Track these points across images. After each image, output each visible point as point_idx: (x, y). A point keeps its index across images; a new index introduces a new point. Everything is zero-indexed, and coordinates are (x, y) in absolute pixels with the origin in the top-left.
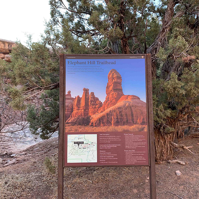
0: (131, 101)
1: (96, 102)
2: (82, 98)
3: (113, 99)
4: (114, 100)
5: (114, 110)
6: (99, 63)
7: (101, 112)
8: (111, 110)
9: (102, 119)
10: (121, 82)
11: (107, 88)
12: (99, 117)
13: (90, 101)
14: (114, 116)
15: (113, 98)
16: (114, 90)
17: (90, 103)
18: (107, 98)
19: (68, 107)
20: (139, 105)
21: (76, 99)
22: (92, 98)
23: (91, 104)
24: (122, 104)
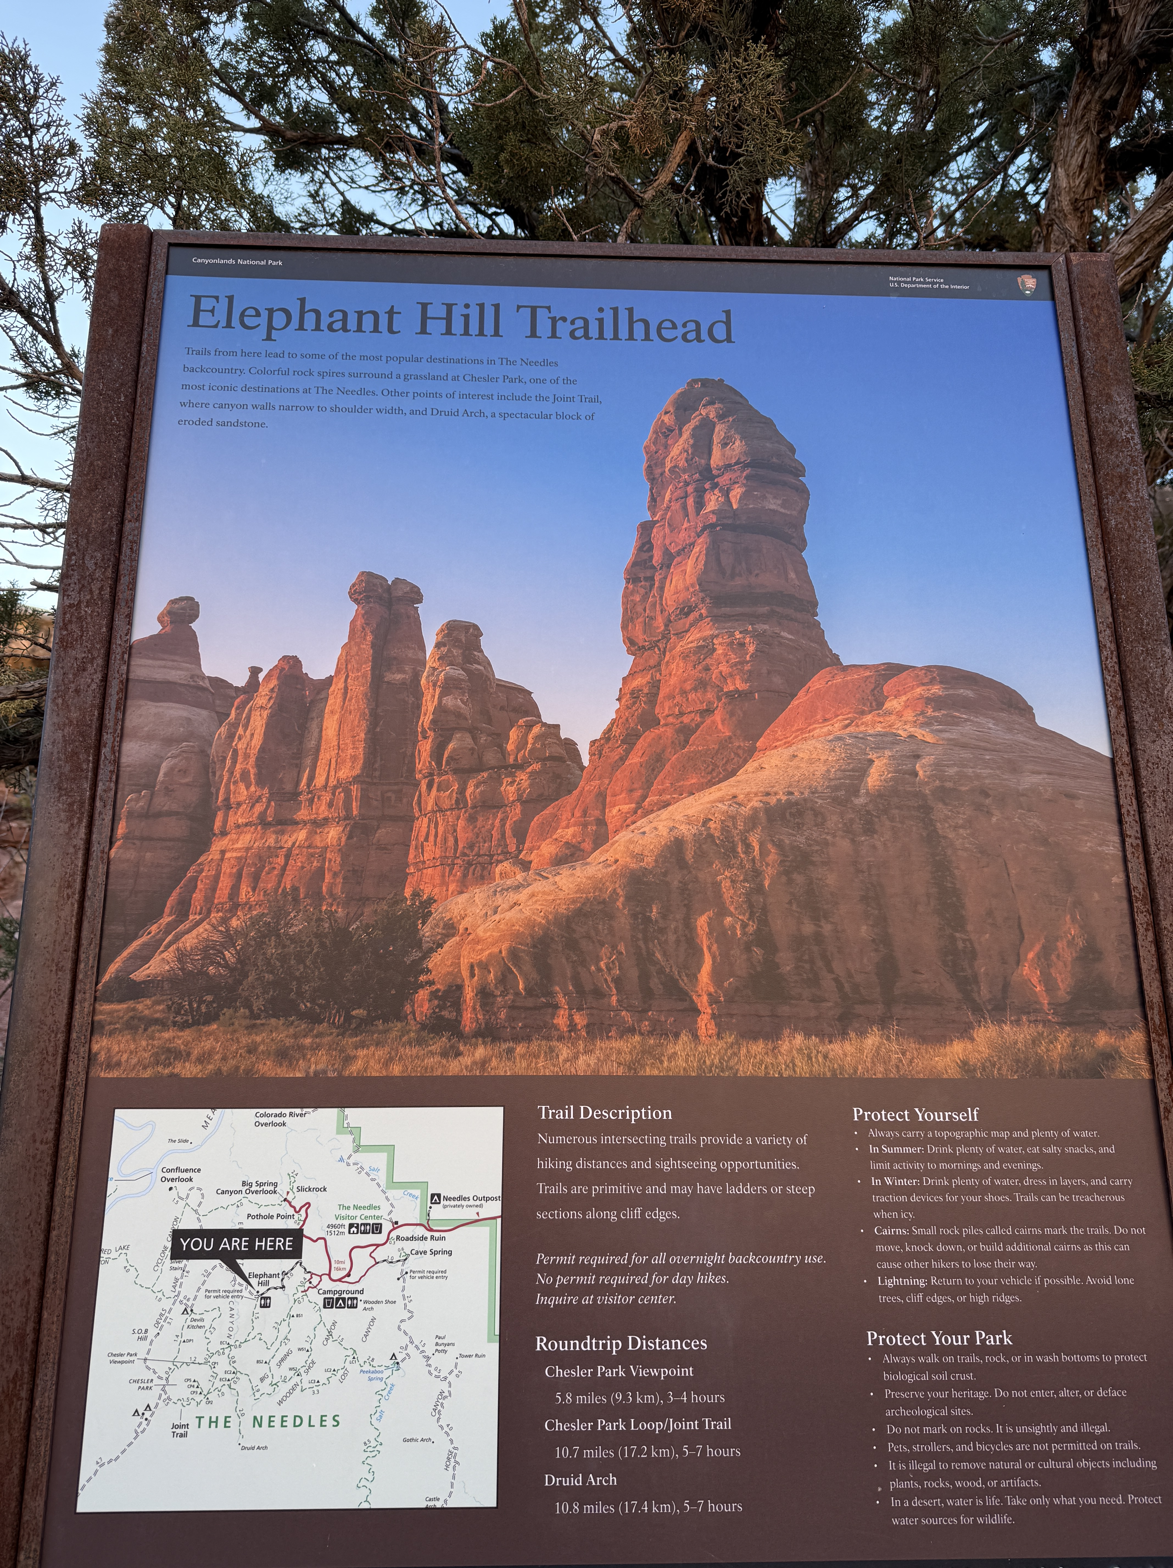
0: (919, 733)
1: (500, 739)
2: (337, 687)
3: (709, 711)
4: (718, 717)
5: (724, 829)
6: (544, 326)
7: (559, 861)
8: (685, 830)
9: (572, 945)
10: (798, 523)
11: (632, 578)
12: (530, 924)
13: (426, 719)
14: (723, 912)
15: (710, 695)
16: (718, 600)
17: (425, 747)
18: (635, 695)
19: (150, 786)
20: (1028, 781)
21: (262, 698)
22: (449, 686)
23: (437, 753)
24: (821, 769)
